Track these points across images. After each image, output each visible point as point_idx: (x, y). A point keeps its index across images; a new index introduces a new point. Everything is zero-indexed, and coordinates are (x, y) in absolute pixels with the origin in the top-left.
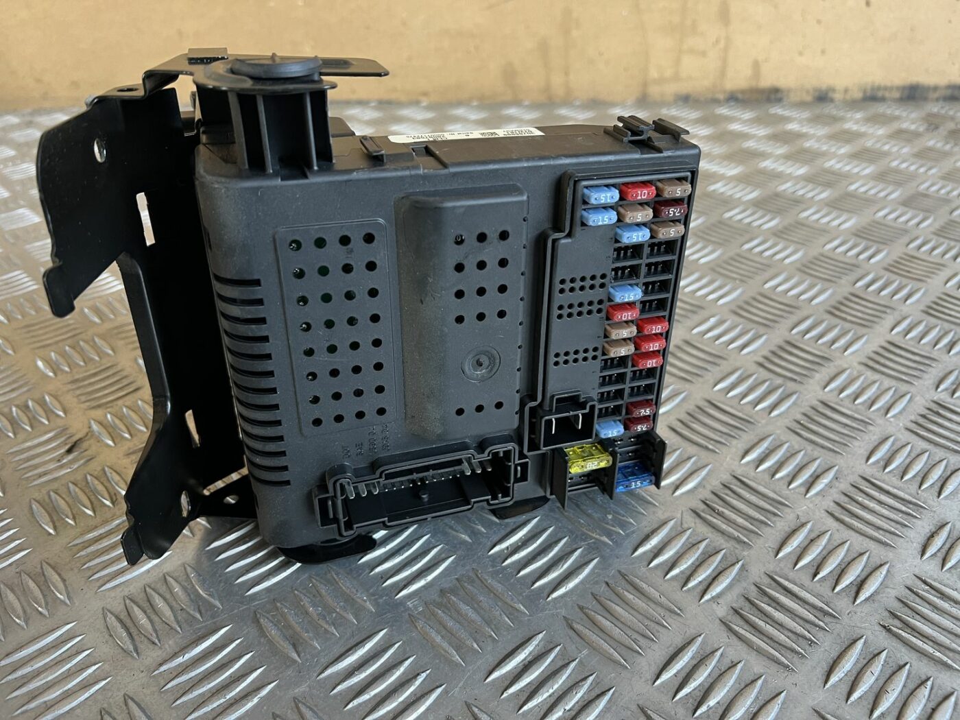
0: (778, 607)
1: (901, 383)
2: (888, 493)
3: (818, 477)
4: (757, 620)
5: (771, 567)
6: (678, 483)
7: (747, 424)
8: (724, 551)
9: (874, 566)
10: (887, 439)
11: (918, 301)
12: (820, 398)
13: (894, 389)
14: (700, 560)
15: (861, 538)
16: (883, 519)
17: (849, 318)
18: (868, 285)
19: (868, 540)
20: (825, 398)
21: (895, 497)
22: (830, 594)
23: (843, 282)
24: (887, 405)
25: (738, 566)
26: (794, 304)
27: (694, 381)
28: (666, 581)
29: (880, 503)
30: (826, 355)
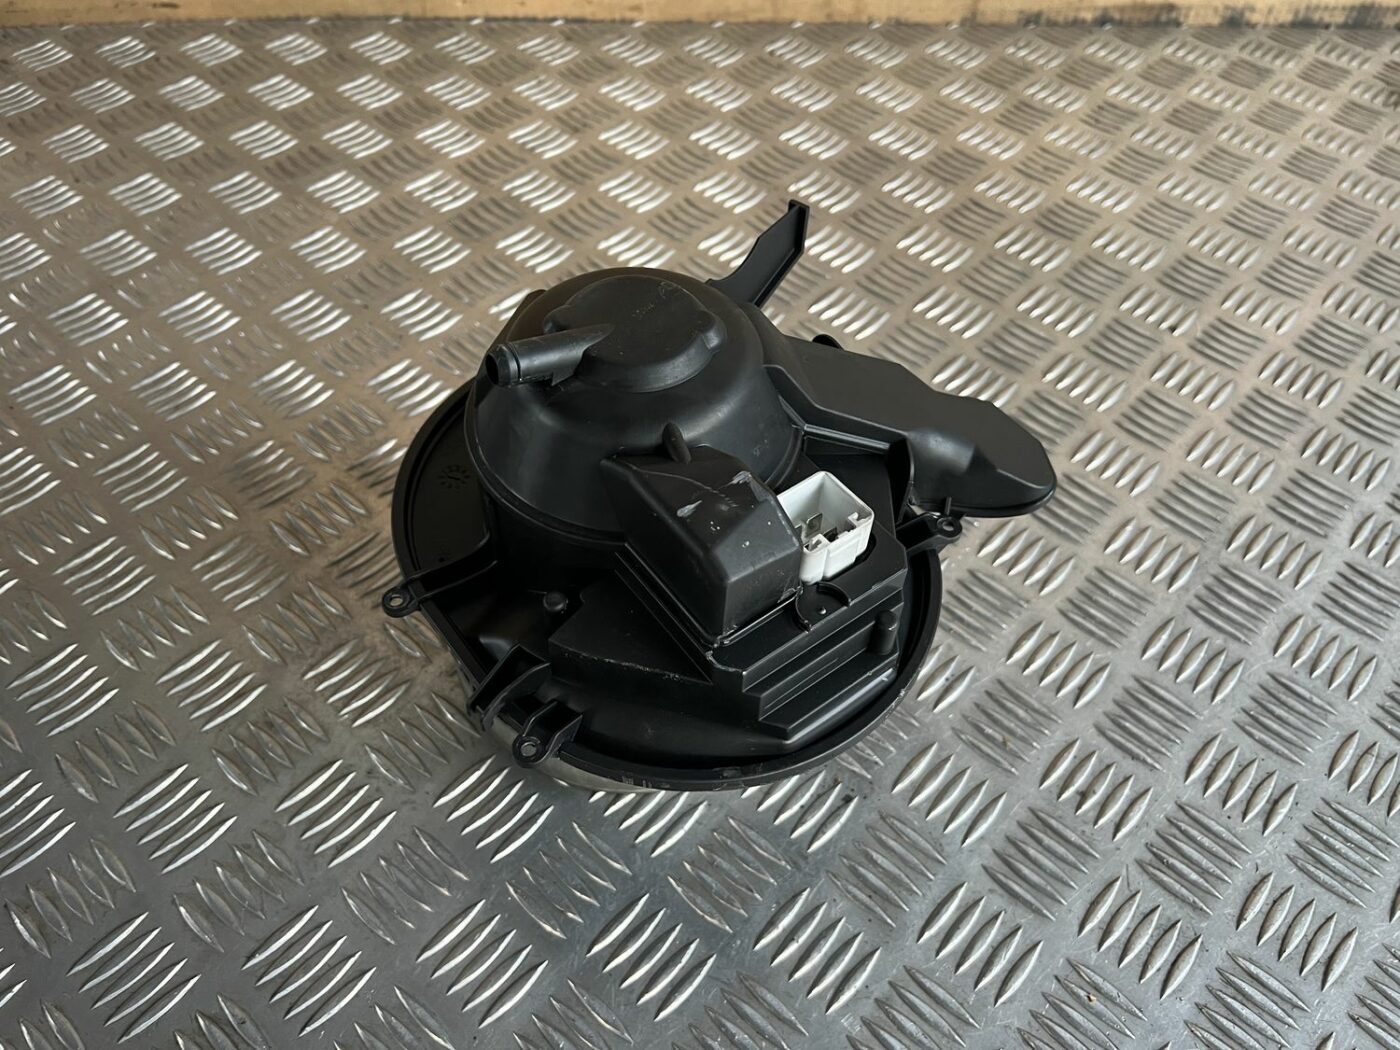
0: (1245, 1001)
1: (1365, 639)
2: (1354, 824)
3: (1276, 802)
4: (1225, 1022)
5: (1234, 944)
6: (1117, 819)
7: (1188, 718)
8: (1179, 925)
9: (1341, 935)
10: (1352, 735)
11: (1381, 483)
12: (1270, 668)
13: (1356, 651)
14: (1155, 938)
15: (1327, 895)
16: (1350, 865)
17: (1300, 520)
18: (1321, 455)
19: (1334, 897)
20: (1275, 669)
21: (1362, 830)
22: (1298, 978)
23: (1287, 446)
24: (1350, 679)
25: (1197, 945)
26: (1227, 496)
27: (1117, 644)
28: (1121, 970)
29: (1346, 840)
30: (1274, 593)
